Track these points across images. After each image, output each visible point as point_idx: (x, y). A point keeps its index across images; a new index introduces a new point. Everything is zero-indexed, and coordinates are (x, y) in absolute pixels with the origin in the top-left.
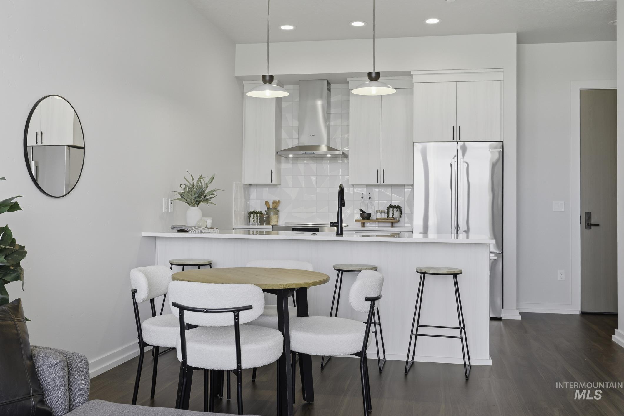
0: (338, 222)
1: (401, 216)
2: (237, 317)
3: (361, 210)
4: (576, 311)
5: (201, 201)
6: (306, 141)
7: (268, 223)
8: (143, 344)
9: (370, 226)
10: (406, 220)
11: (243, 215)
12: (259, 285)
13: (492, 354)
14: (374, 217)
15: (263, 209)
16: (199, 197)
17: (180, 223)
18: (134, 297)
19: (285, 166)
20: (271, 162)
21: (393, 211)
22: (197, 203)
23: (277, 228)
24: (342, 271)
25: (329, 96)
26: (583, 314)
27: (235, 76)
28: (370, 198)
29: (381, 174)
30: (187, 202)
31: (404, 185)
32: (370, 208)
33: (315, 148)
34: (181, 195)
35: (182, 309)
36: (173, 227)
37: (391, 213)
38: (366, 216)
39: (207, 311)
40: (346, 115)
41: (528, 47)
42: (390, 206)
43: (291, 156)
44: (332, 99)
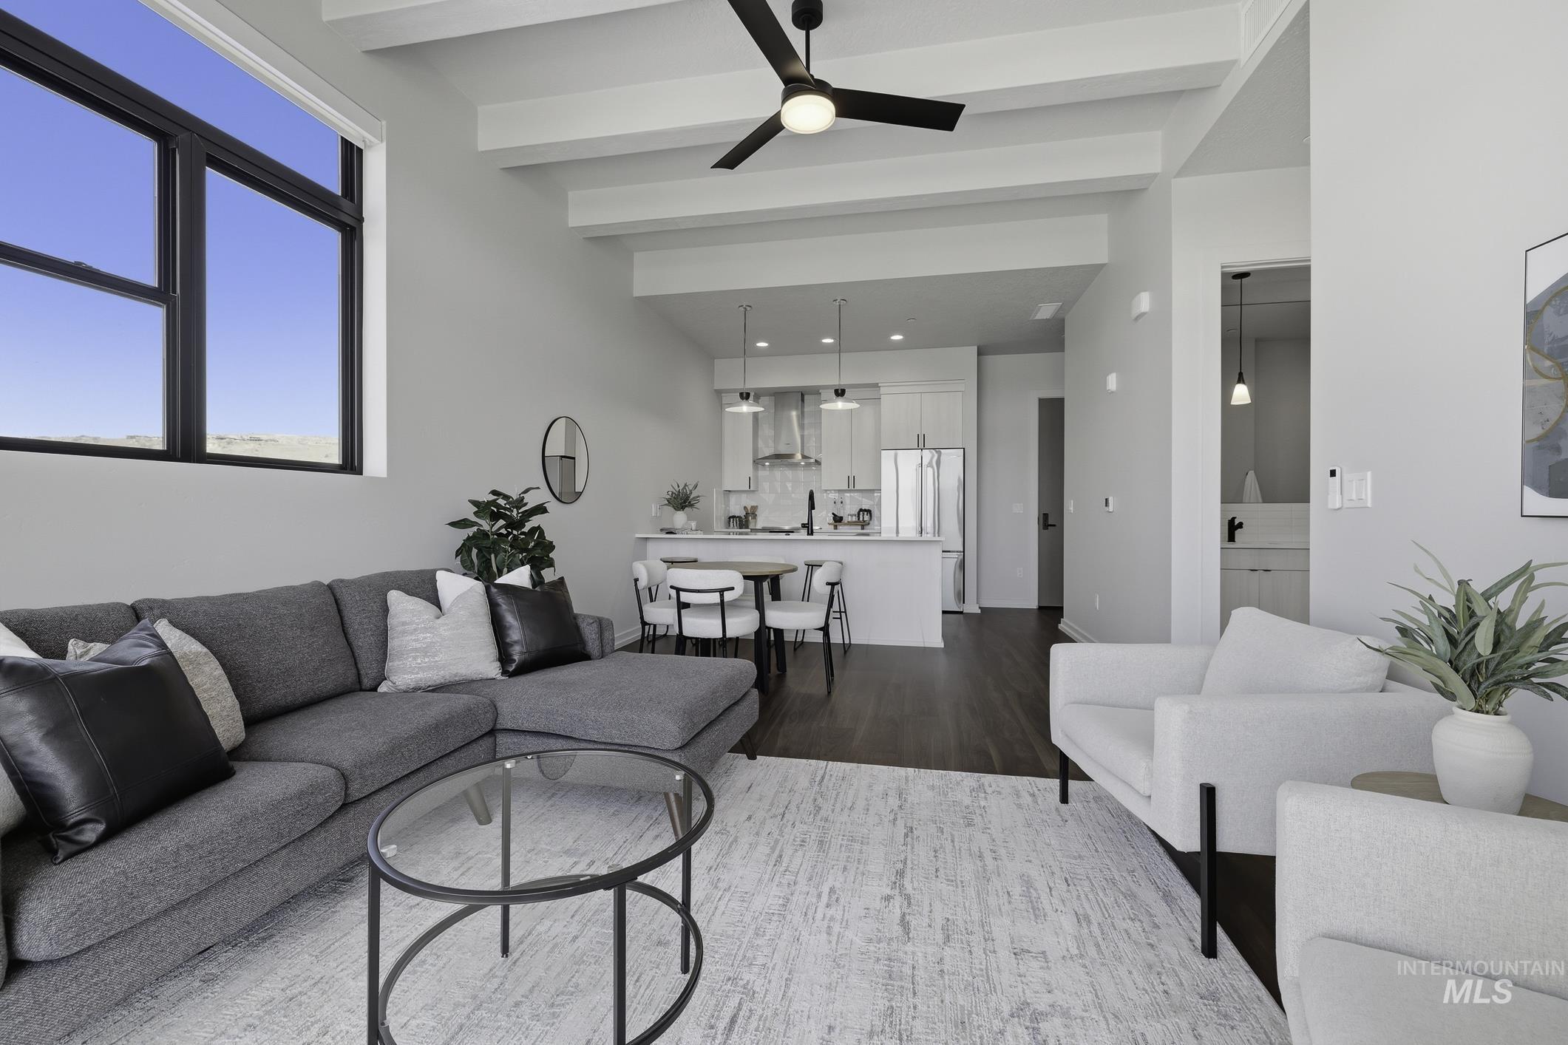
0: (808, 524)
1: (871, 519)
2: (722, 596)
3: (833, 514)
4: (1034, 604)
5: (686, 506)
6: (783, 450)
7: (747, 527)
8: (644, 623)
9: (841, 528)
10: (876, 522)
11: (723, 519)
12: (741, 572)
13: (945, 636)
14: (845, 520)
15: (742, 514)
16: (685, 502)
17: (668, 526)
18: (636, 585)
19: (762, 473)
20: (748, 469)
21: (864, 514)
22: (683, 508)
23: (755, 531)
24: (812, 566)
25: (803, 407)
26: (1040, 608)
27: (715, 390)
28: (842, 503)
29: (851, 481)
30: (673, 507)
31: (874, 490)
32: (842, 511)
33: (790, 456)
34: (668, 501)
35: (678, 590)
36: (662, 530)
37: (861, 516)
38: (838, 520)
39: (699, 591)
40: (818, 424)
41: (990, 360)
42: (861, 510)
43: (767, 464)
44: (806, 410)
